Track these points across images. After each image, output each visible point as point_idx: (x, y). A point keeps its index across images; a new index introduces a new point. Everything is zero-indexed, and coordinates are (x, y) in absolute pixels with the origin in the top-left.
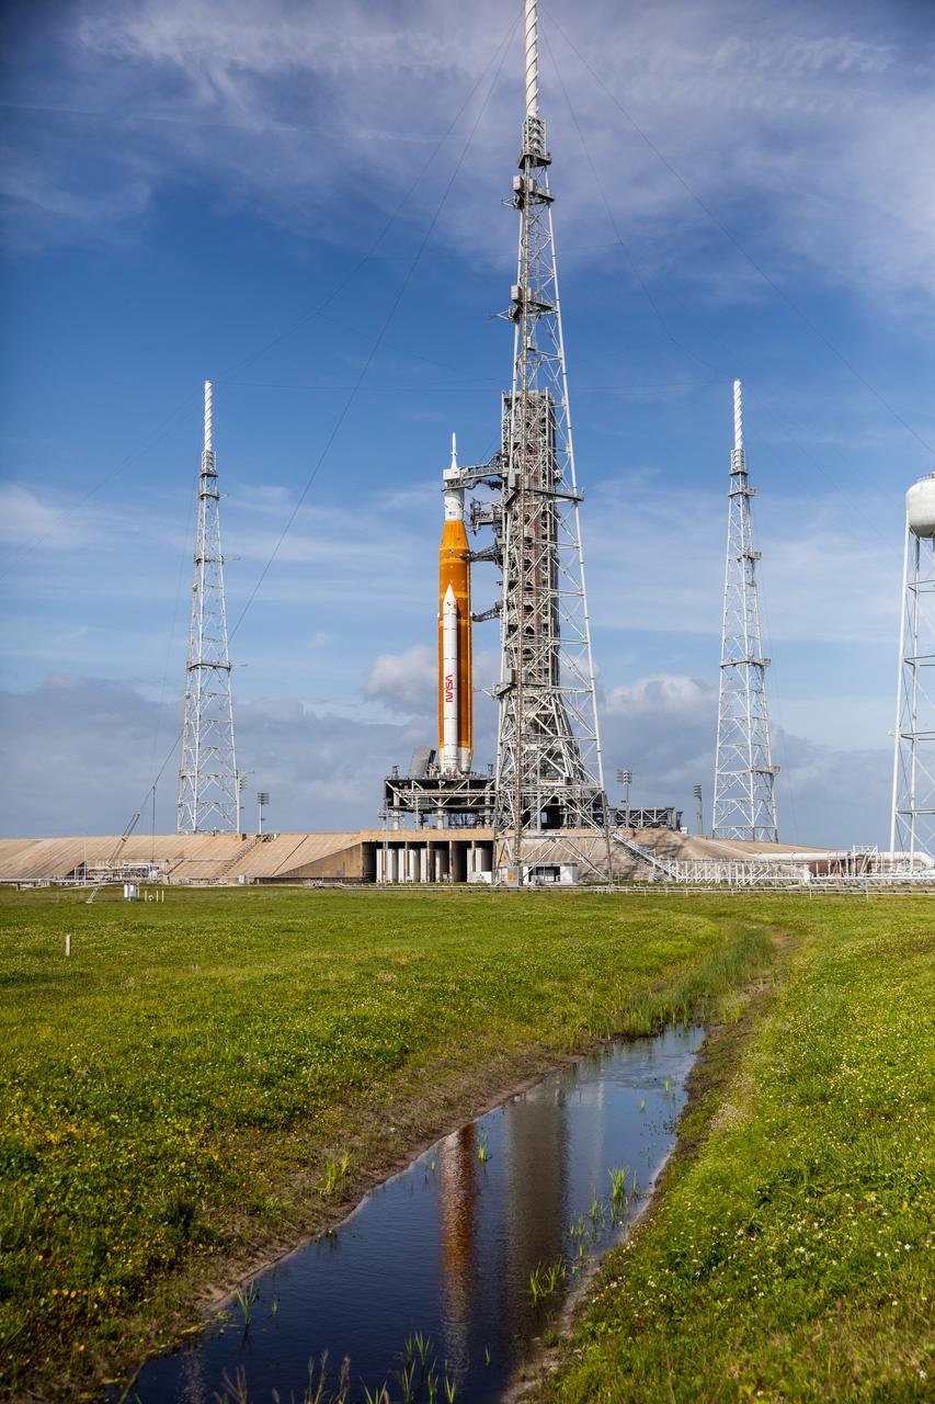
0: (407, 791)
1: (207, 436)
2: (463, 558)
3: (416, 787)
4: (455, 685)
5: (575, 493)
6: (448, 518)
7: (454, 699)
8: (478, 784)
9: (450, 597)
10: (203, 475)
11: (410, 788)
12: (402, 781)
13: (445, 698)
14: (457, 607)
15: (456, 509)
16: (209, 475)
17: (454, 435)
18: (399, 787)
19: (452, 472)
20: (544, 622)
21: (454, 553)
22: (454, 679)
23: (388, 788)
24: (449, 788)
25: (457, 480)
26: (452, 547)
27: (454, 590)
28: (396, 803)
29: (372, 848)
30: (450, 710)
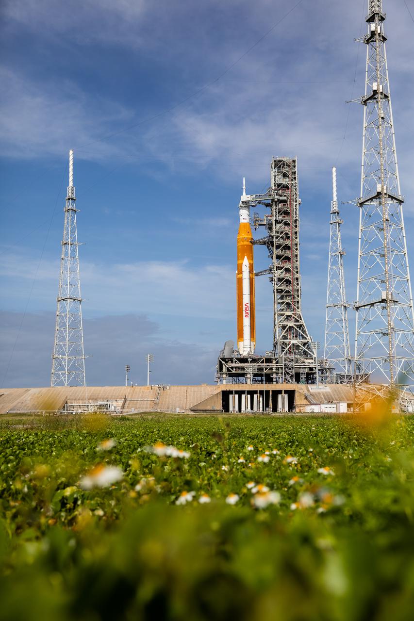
0: (231, 364)
1: (71, 178)
2: (251, 242)
3: (236, 362)
4: (249, 309)
5: (400, 198)
6: (242, 221)
7: (249, 316)
8: (269, 360)
9: (246, 262)
10: (69, 199)
11: (232, 362)
12: (228, 359)
13: (244, 315)
14: (250, 267)
15: (247, 217)
16: (72, 199)
17: (244, 179)
18: (226, 362)
19: (245, 197)
20: (296, 276)
21: (246, 239)
22: (249, 305)
23: (220, 362)
24: (254, 363)
25: (249, 201)
26: (246, 236)
27: (248, 259)
28: (224, 370)
29: (226, 395)
30: (246, 321)
